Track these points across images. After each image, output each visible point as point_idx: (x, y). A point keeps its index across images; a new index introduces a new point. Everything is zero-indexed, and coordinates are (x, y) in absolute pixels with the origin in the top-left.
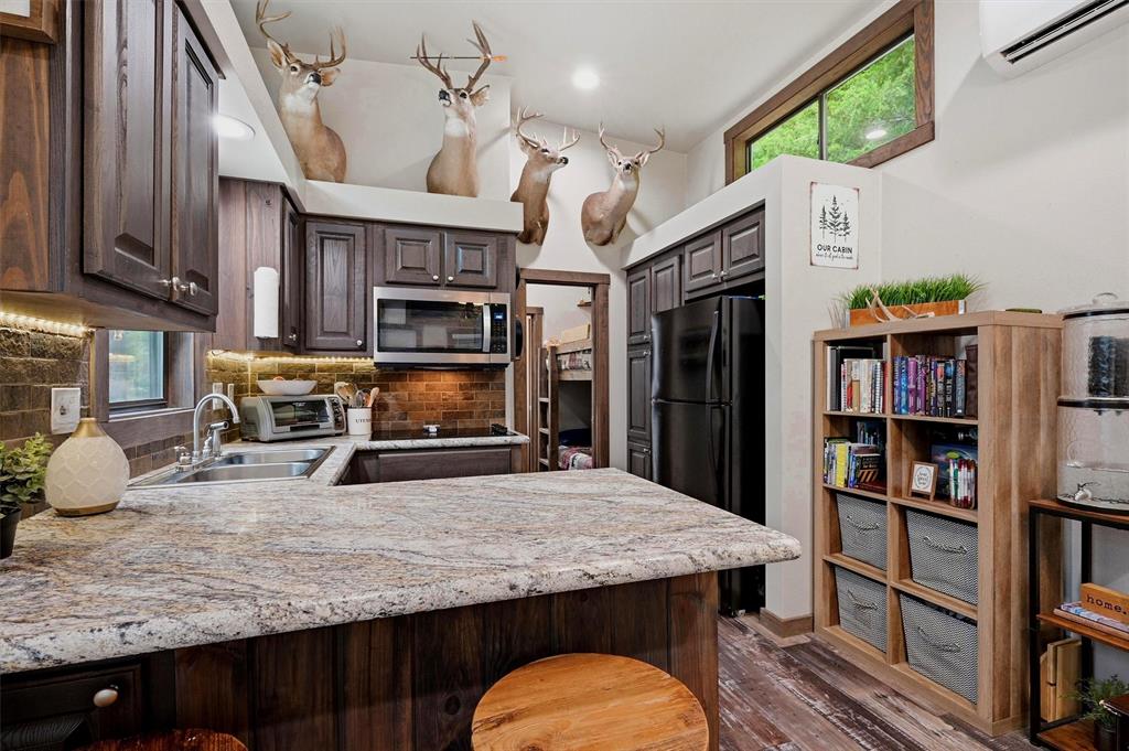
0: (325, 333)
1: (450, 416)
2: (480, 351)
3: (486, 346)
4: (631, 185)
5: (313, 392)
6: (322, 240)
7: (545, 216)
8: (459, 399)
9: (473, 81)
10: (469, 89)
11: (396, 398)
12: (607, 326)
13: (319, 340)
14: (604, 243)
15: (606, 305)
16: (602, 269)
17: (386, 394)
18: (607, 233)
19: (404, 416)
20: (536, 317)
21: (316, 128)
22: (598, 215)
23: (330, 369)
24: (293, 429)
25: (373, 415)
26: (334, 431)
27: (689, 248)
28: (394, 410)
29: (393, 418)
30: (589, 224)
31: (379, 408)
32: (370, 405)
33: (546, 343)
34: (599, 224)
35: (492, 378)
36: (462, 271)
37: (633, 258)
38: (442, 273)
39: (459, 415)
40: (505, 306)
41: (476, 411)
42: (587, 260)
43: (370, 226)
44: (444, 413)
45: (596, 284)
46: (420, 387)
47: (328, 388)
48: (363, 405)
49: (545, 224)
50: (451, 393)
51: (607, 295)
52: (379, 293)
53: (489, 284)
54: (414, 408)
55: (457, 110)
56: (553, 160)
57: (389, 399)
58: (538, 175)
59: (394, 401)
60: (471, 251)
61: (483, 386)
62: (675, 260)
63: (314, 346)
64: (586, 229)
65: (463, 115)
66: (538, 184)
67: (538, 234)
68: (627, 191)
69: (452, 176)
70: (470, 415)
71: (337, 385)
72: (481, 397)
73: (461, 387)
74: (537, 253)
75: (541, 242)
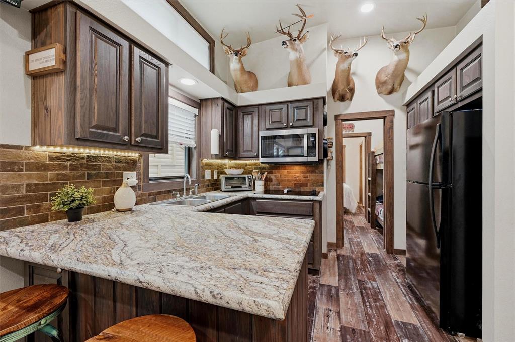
0: (244, 151)
1: (299, 185)
2: (303, 156)
3: (306, 153)
4: (403, 56)
5: (243, 174)
6: (243, 116)
7: (351, 85)
8: (301, 177)
9: (300, 32)
10: (298, 37)
11: (275, 176)
13: (242, 154)
14: (390, 93)
15: (392, 127)
16: (388, 108)
17: (271, 175)
18: (390, 87)
19: (279, 184)
20: (367, 137)
21: (242, 73)
22: (384, 78)
23: (252, 165)
24: (232, 187)
25: (265, 184)
26: (248, 189)
27: (437, 84)
28: (274, 182)
29: (274, 185)
30: (380, 84)
31: (267, 181)
32: (263, 179)
34: (385, 83)
35: (317, 168)
36: (297, 120)
37: (408, 98)
38: (287, 123)
39: (301, 185)
40: (315, 134)
41: (309, 184)
43: (260, 107)
44: (295, 184)
45: (387, 117)
46: (284, 173)
47: (250, 172)
48: (261, 179)
49: (352, 91)
50: (298, 175)
51: (392, 121)
52: (262, 134)
53: (309, 124)
54: (282, 181)
55: (291, 48)
56: (349, 56)
57: (272, 176)
58: (344, 66)
59: (274, 178)
60: (301, 110)
61: (313, 172)
62: (429, 94)
63: (241, 156)
64: (378, 87)
65: (295, 49)
66: (343, 71)
67: (348, 95)
68: (400, 61)
69: (295, 78)
70: (307, 185)
71: (254, 171)
72: (312, 177)
73: (303, 172)
74: (349, 105)
75: (351, 100)
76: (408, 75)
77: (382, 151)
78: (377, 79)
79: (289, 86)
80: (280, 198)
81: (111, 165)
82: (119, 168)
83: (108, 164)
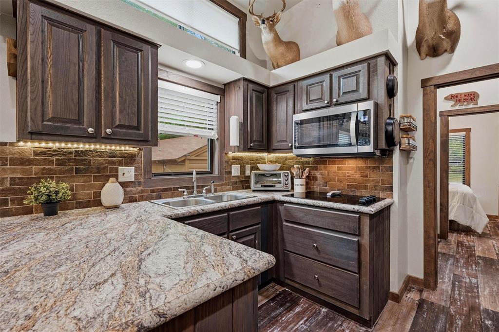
0: (278, 142)
1: (353, 186)
2: (351, 145)
3: (354, 141)
6: (277, 98)
7: (450, 26)
8: (357, 176)
11: (321, 174)
13: (275, 144)
17: (316, 171)
19: (326, 184)
21: (275, 45)
23: (292, 158)
24: (263, 186)
25: (307, 183)
26: (283, 189)
28: (320, 181)
29: (319, 185)
31: (310, 179)
32: (304, 177)
35: (380, 163)
36: (343, 93)
38: (331, 100)
39: (358, 187)
40: (369, 110)
41: (369, 185)
43: (295, 82)
44: (348, 185)
47: (289, 168)
48: (301, 177)
49: (453, 35)
50: (353, 173)
52: (295, 118)
53: (362, 97)
54: (330, 180)
57: (318, 174)
59: (320, 176)
60: (348, 79)
61: (375, 168)
63: (274, 148)
67: (445, 44)
70: (365, 188)
71: (295, 166)
72: (373, 176)
73: (359, 169)
79: (338, 45)
80: (312, 204)
81: (104, 160)
82: (113, 163)
83: (99, 159)
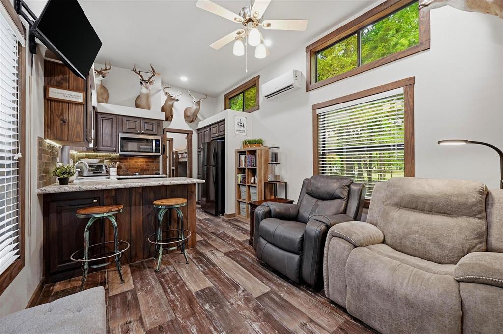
0: (103, 146)
2: (152, 152)
3: (154, 151)
4: (198, 107)
5: (99, 162)
6: (103, 120)
7: (172, 113)
8: (145, 165)
9: (150, 79)
10: (149, 81)
11: (125, 165)
12: (192, 146)
13: (101, 148)
14: (191, 122)
15: (191, 140)
16: (191, 130)
18: (191, 119)
20: (170, 141)
22: (189, 114)
23: (103, 156)
24: (94, 173)
27: (212, 126)
28: (124, 168)
29: (123, 171)
30: (186, 116)
31: (119, 168)
32: (117, 167)
33: (174, 150)
34: (189, 117)
35: (155, 160)
36: (147, 130)
37: (199, 127)
38: (140, 131)
40: (159, 140)
41: (150, 169)
42: (186, 127)
43: (118, 116)
45: (189, 134)
46: (132, 162)
47: (103, 162)
48: (114, 167)
49: (172, 116)
50: (142, 164)
51: (191, 137)
52: (121, 135)
53: (155, 134)
55: (145, 87)
56: (174, 99)
57: (122, 165)
58: (170, 103)
60: (149, 125)
61: (152, 162)
62: (209, 129)
63: (100, 150)
64: (185, 118)
65: (147, 88)
66: (170, 105)
67: (170, 118)
68: (196, 109)
69: (143, 102)
71: (105, 161)
72: (152, 165)
73: (146, 162)
74: (170, 124)
75: (171, 121)
76: (199, 116)
77: (187, 151)
78: (185, 113)
79: (136, 108)
